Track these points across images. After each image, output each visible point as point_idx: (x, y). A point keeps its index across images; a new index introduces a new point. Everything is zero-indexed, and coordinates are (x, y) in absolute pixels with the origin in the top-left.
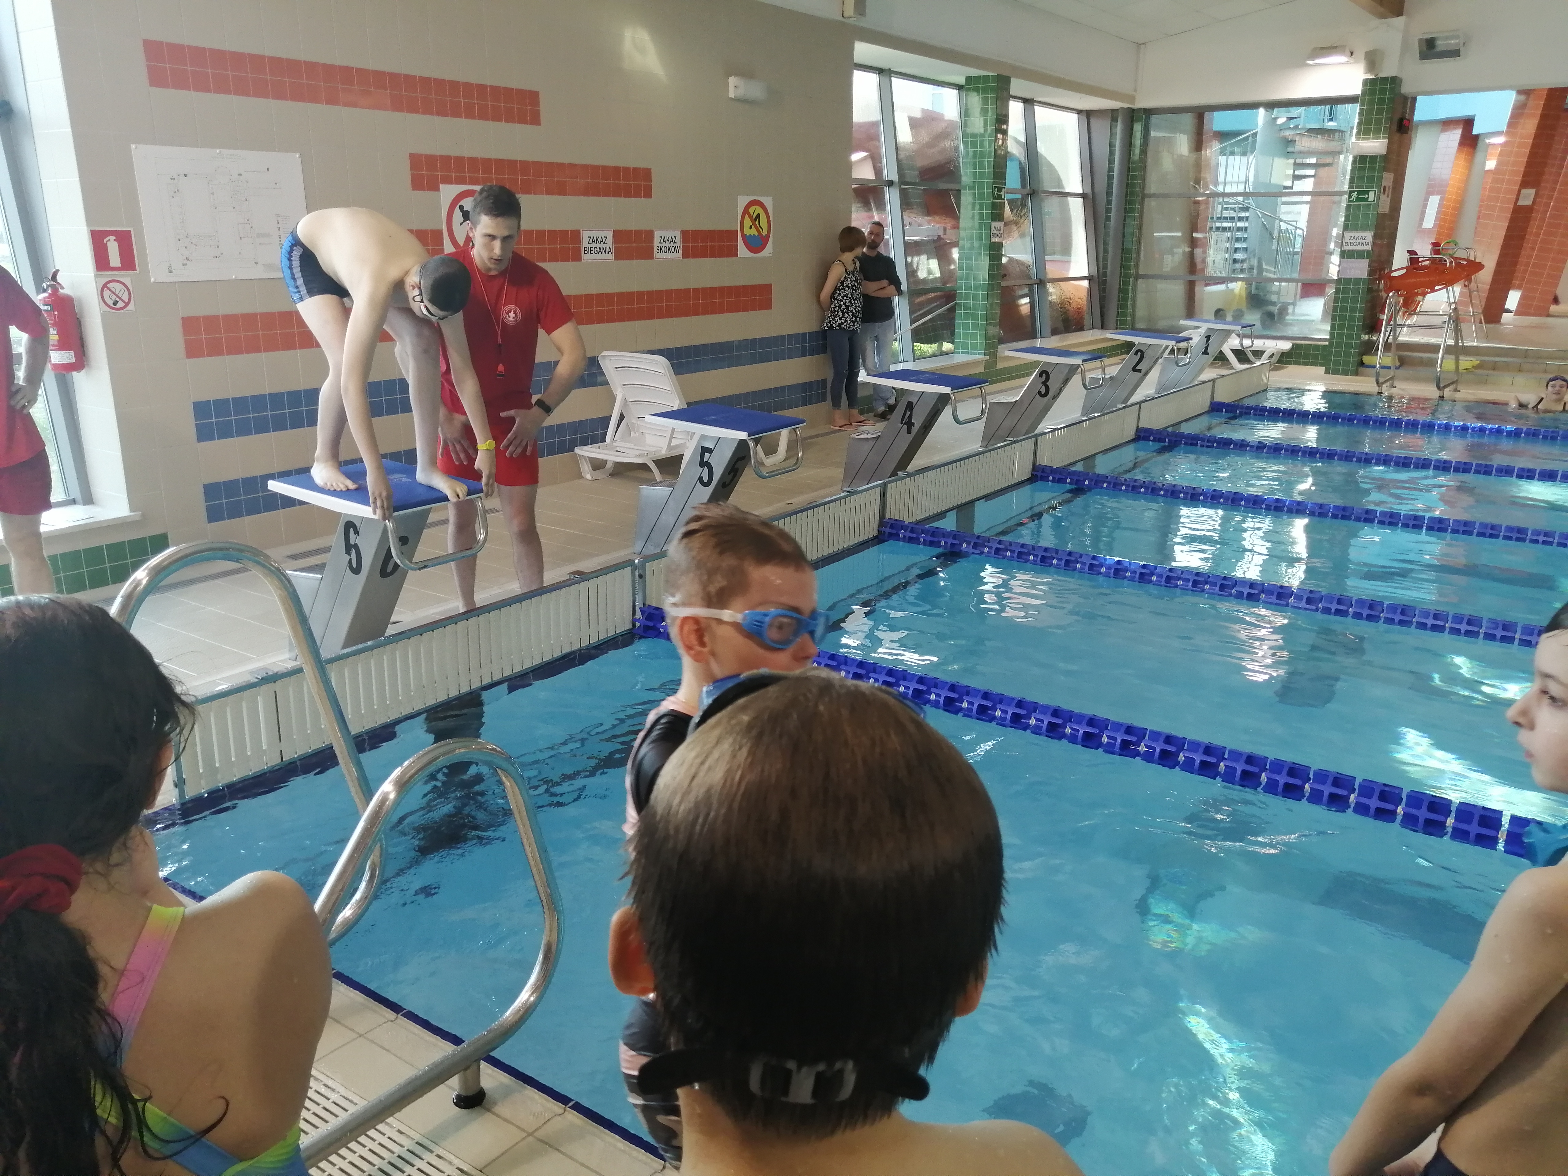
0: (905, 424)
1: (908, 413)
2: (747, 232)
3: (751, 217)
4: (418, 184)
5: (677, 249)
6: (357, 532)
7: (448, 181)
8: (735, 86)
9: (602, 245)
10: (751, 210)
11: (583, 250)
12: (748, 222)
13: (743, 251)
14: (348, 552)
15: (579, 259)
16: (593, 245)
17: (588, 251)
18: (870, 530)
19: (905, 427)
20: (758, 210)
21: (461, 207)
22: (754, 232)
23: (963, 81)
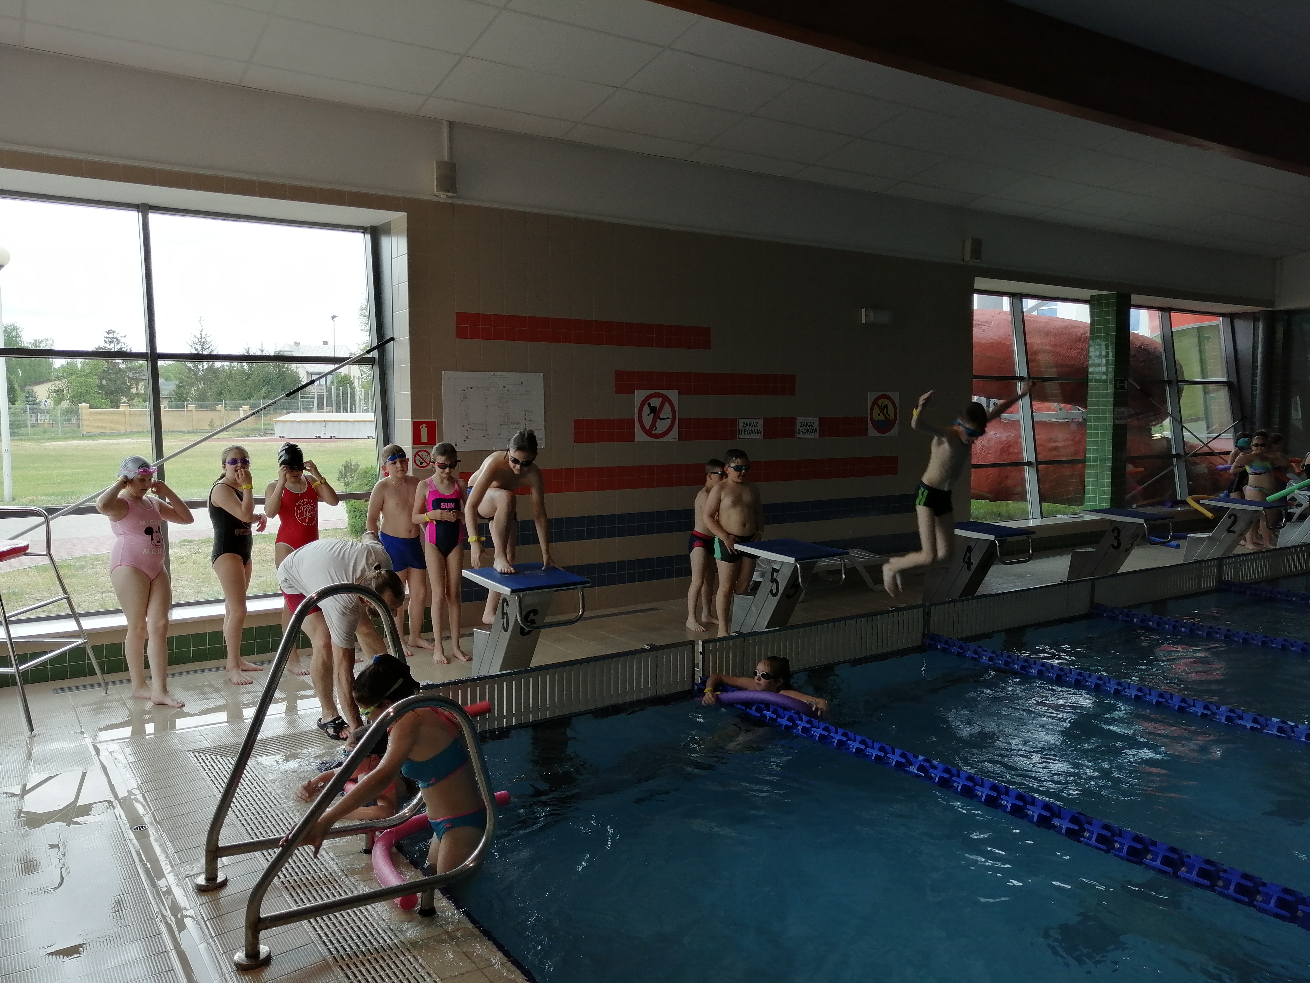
0: (966, 563)
2: (876, 417)
3: (879, 407)
4: (620, 390)
5: (815, 431)
6: (507, 605)
7: (641, 387)
8: (865, 316)
9: (754, 428)
10: (880, 402)
11: (738, 432)
12: (876, 411)
13: (871, 431)
14: (503, 618)
15: (734, 436)
16: (747, 428)
17: (742, 432)
18: (914, 640)
20: (886, 402)
21: (649, 404)
22: (881, 418)
23: (1089, 298)
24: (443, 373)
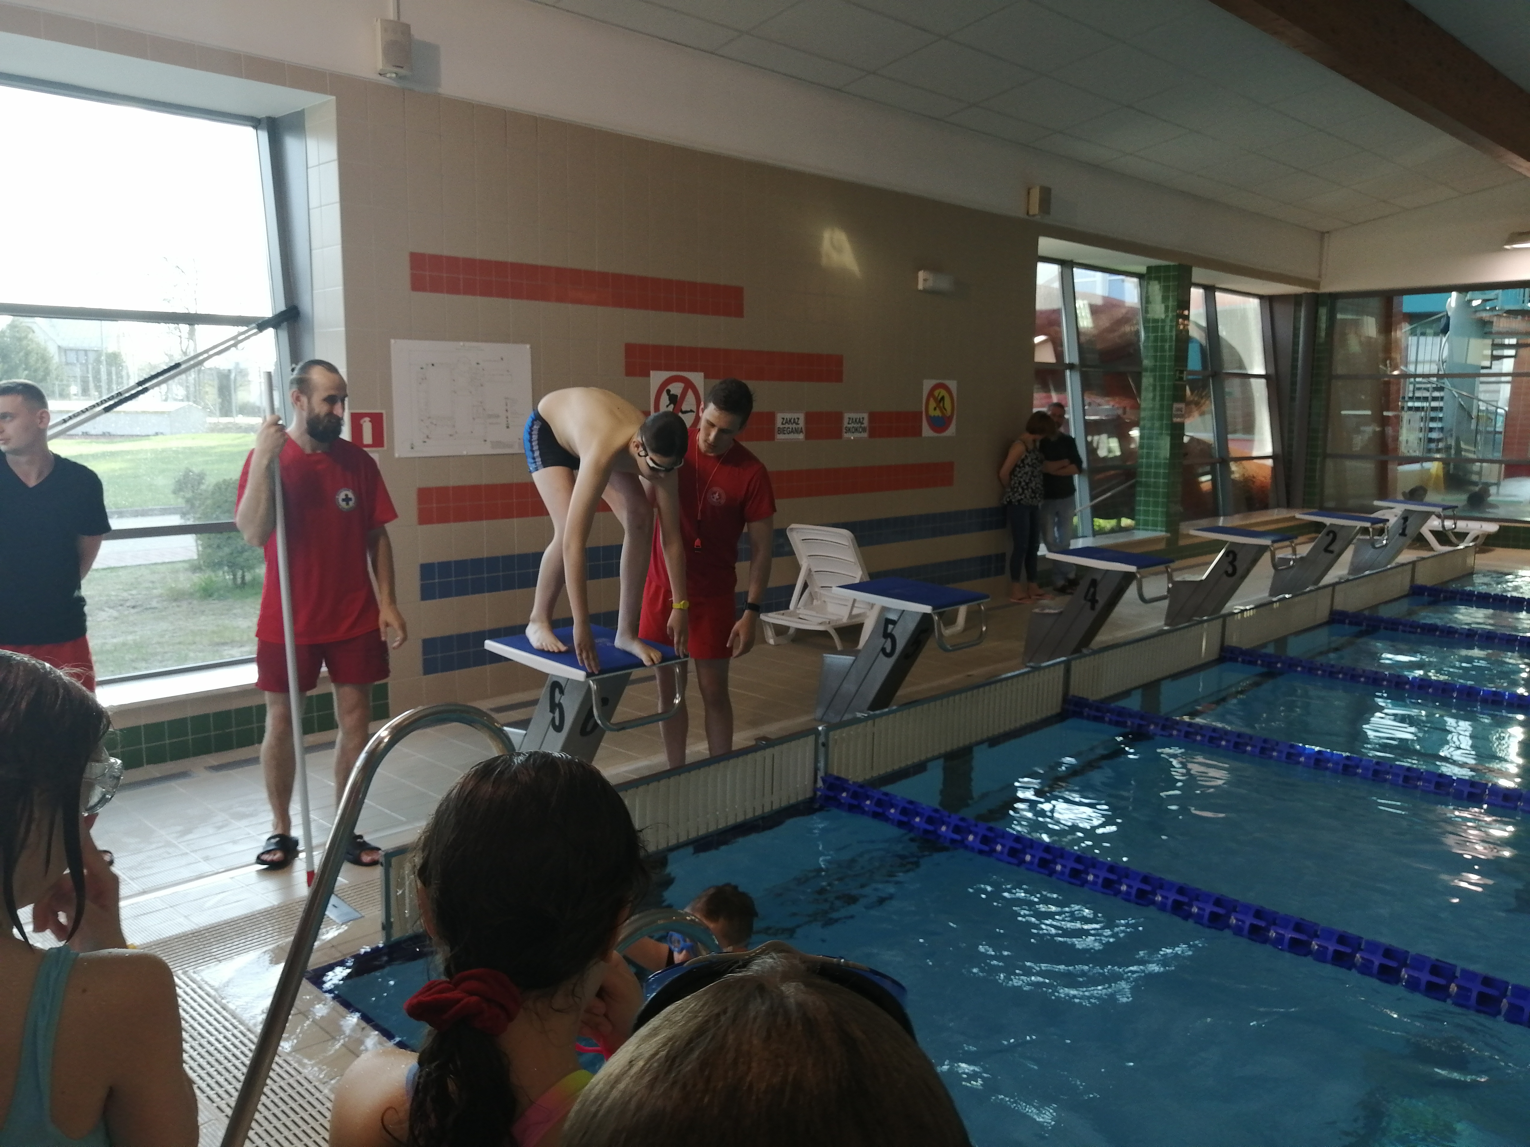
0: (1089, 600)
1: (1092, 590)
2: (932, 413)
3: (935, 399)
4: (631, 370)
5: (864, 430)
6: (562, 692)
7: (658, 368)
8: (923, 279)
9: (794, 426)
10: (936, 393)
11: (776, 430)
12: (932, 404)
13: (927, 431)
14: (552, 711)
15: (773, 438)
16: (787, 426)
17: (782, 431)
18: (1053, 706)
19: (1089, 604)
20: (943, 392)
21: (668, 391)
22: (938, 413)
23: (1138, 271)
24: (392, 341)
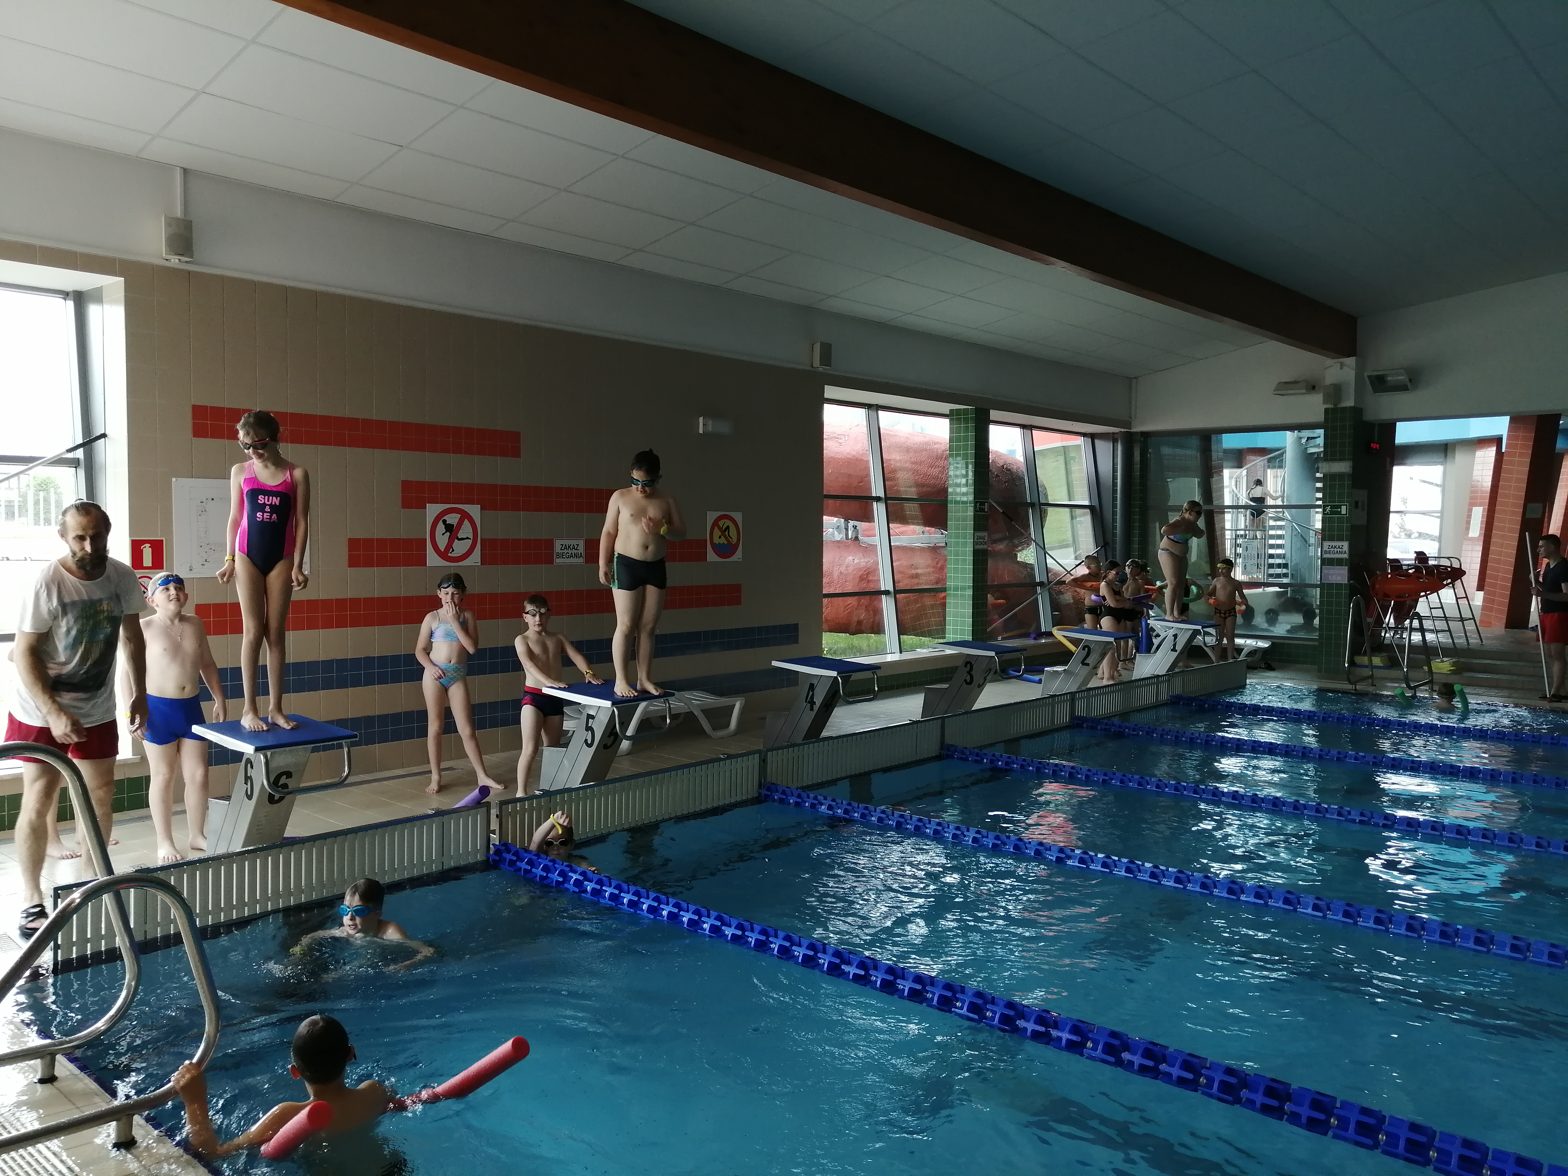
1: (811, 693)
2: (716, 540)
3: (720, 529)
4: (407, 503)
6: (252, 767)
7: (435, 501)
8: (703, 425)
9: (574, 551)
10: (721, 523)
11: (555, 555)
12: (717, 533)
13: (712, 556)
14: (246, 783)
15: (551, 561)
16: (566, 551)
17: (559, 556)
18: (749, 792)
19: (809, 705)
20: (728, 523)
21: (444, 522)
22: (723, 540)
23: (948, 413)
24: (174, 479)
